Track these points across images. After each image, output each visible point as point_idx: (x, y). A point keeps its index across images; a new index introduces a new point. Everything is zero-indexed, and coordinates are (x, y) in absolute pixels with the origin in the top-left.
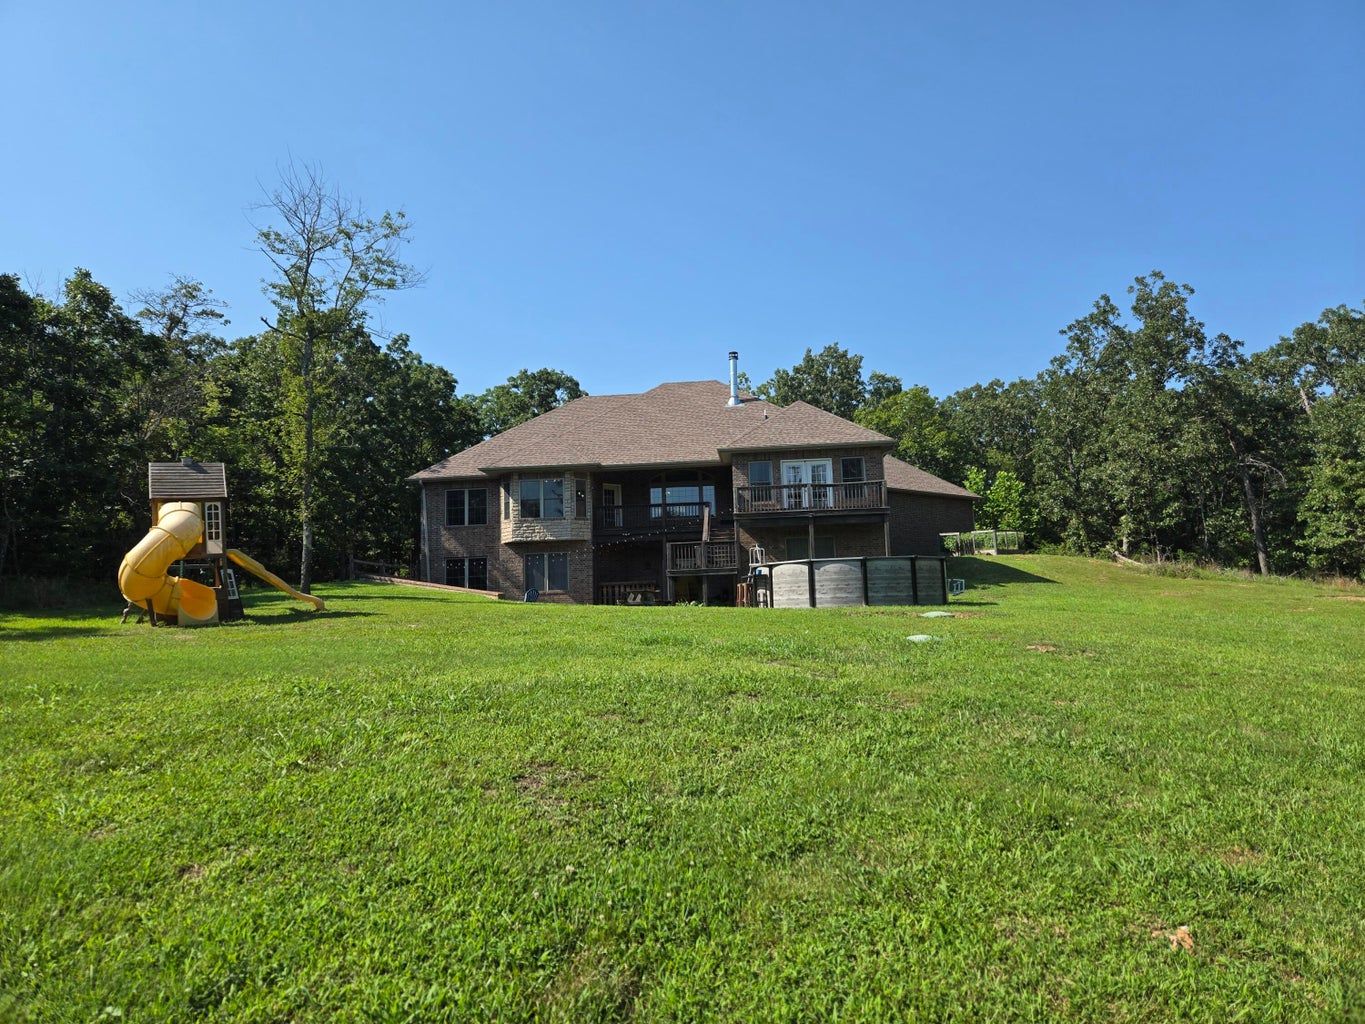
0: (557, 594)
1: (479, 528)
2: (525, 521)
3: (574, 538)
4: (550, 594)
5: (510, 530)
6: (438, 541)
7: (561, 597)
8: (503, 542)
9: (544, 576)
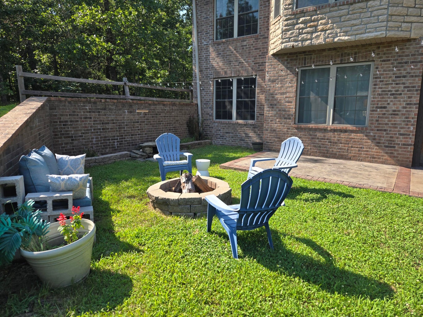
0: (345, 131)
1: (249, 39)
2: (303, 13)
3: (391, 34)
4: (334, 131)
5: (280, 31)
6: (207, 59)
7: (353, 135)
8: (271, 53)
9: (327, 103)
